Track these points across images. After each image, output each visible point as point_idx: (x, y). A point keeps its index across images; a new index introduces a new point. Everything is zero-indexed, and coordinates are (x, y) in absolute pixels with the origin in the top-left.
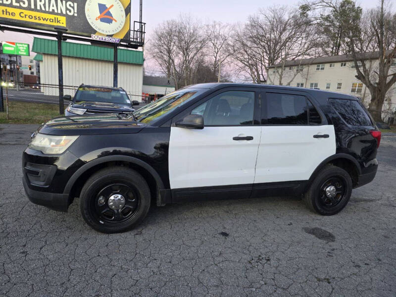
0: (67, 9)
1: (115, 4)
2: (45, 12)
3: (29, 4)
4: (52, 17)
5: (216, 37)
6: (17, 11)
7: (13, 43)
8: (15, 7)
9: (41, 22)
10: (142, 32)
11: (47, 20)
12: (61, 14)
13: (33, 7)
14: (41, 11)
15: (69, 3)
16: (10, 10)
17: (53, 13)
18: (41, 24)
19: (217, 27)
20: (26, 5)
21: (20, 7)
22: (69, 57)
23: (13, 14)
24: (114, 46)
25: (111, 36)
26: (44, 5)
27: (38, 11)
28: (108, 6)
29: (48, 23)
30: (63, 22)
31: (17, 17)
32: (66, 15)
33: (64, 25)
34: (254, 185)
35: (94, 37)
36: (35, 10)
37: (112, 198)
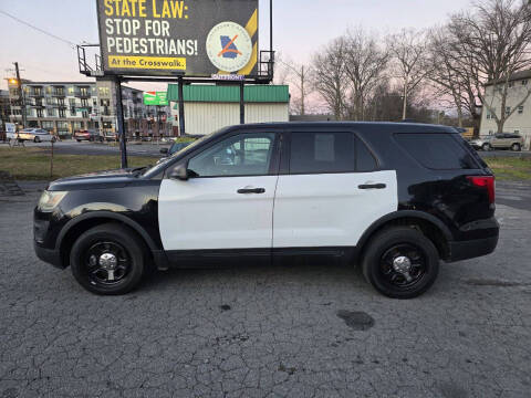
0: (187, 49)
1: (239, 33)
2: (165, 56)
3: (149, 50)
4: (172, 60)
5: (407, 50)
6: (137, 59)
7: (153, 93)
8: (136, 55)
9: (162, 67)
10: (271, 63)
11: (167, 64)
12: (181, 56)
13: (152, 52)
14: (161, 55)
15: (189, 41)
16: (131, 59)
17: (173, 55)
18: (160, 70)
19: (408, 35)
20: (146, 51)
21: (140, 54)
22: (190, 102)
23: (134, 63)
24: (240, 83)
25: (235, 73)
26: (164, 48)
27: (157, 55)
28: (231, 38)
29: (168, 67)
30: (182, 65)
31: (138, 66)
32: (186, 56)
33: (185, 68)
34: (272, 250)
35: (215, 77)
36: (155, 55)
37: (103, 257)
